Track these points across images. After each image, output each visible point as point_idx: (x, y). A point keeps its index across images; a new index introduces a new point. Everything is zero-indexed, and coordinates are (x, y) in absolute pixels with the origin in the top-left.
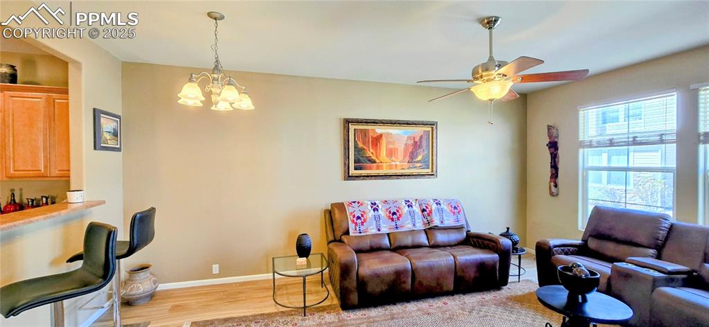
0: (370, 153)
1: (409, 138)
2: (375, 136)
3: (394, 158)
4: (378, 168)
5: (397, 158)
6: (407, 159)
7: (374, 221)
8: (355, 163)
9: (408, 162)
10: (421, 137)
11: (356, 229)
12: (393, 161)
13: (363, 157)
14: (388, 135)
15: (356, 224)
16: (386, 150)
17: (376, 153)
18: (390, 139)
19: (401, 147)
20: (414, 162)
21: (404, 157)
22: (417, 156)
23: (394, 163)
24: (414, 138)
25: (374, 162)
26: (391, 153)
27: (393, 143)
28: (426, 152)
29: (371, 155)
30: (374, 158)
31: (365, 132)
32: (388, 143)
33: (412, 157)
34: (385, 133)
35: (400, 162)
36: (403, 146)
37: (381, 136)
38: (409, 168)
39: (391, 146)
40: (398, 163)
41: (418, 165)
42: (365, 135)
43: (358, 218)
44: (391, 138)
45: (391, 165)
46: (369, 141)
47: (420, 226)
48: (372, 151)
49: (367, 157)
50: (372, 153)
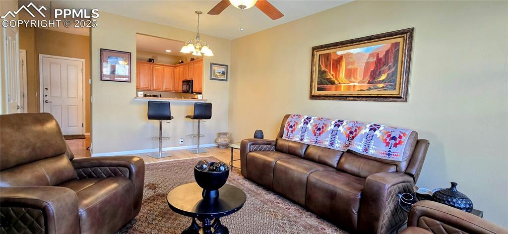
0: (330, 75)
1: (371, 55)
2: (336, 58)
3: (352, 79)
4: (337, 89)
5: (356, 79)
6: (368, 79)
7: (300, 132)
8: (318, 85)
9: (368, 83)
10: (387, 52)
11: (287, 135)
12: (351, 82)
13: (324, 79)
14: (349, 54)
15: (288, 130)
16: (345, 71)
17: (336, 74)
18: (350, 60)
19: (360, 67)
20: (376, 82)
21: (364, 77)
22: (380, 75)
23: (351, 84)
24: (378, 54)
25: (333, 83)
26: (350, 74)
27: (353, 63)
28: (393, 69)
29: (331, 77)
30: (334, 80)
31: (327, 56)
32: (348, 64)
33: (373, 76)
34: (345, 55)
35: (359, 83)
36: (364, 65)
37: (341, 57)
38: (369, 89)
39: (350, 67)
40: (356, 84)
41: (381, 85)
42: (328, 59)
43: (291, 127)
44: (351, 58)
45: (349, 87)
46: (330, 64)
47: (339, 146)
48: (332, 73)
49: (327, 79)
50: (332, 75)
